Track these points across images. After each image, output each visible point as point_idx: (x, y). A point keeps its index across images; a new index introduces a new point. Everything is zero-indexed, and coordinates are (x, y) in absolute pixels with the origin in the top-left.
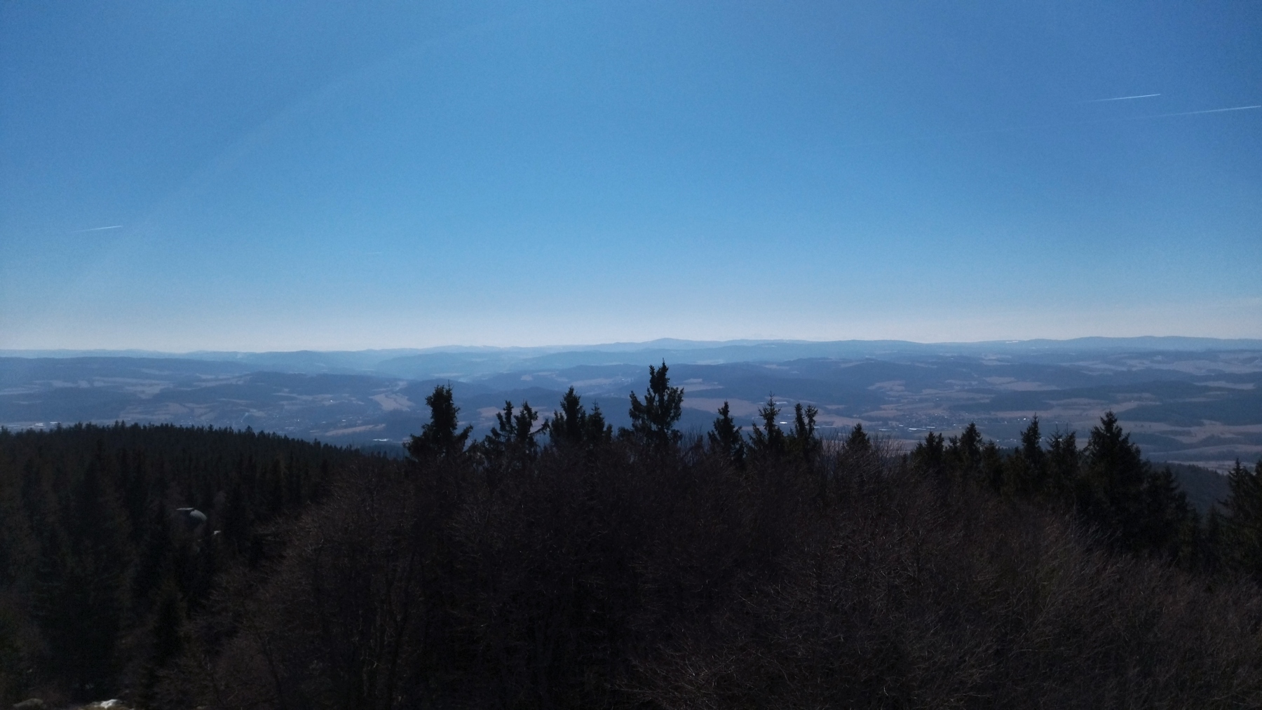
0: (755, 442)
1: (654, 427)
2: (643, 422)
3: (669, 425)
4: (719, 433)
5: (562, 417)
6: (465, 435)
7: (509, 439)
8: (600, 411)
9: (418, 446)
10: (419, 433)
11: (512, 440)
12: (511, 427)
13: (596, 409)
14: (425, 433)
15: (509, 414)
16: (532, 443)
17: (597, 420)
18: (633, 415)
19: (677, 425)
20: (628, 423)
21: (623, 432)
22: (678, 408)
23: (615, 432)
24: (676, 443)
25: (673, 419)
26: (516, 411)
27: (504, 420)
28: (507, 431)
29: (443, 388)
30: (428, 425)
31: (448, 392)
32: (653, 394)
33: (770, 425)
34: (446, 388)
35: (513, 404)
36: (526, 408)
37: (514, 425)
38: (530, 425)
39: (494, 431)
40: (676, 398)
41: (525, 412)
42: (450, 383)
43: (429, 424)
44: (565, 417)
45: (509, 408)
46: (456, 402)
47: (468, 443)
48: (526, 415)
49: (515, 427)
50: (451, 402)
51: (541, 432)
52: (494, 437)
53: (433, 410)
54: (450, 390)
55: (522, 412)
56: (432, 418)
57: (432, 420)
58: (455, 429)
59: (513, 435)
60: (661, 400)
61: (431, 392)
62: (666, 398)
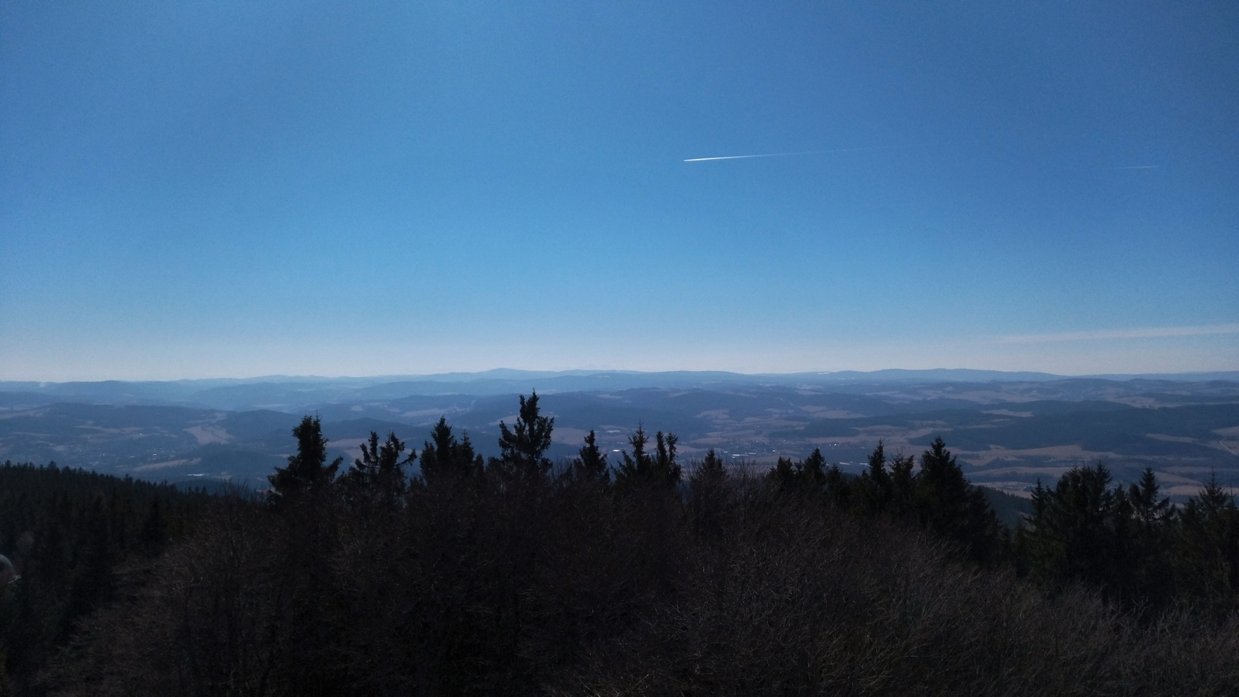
0: (624, 469)
1: (524, 456)
2: (512, 451)
3: (539, 453)
4: (585, 461)
5: (432, 448)
6: (334, 467)
7: (373, 470)
8: (469, 441)
9: (284, 479)
10: (285, 465)
11: (377, 471)
12: (377, 458)
13: (466, 439)
14: (291, 466)
15: (374, 444)
16: (399, 474)
17: (466, 450)
18: (502, 444)
19: (546, 454)
20: (498, 453)
21: (493, 461)
22: (548, 437)
23: (486, 462)
24: (546, 471)
25: (543, 447)
26: (381, 444)
27: (369, 451)
28: (372, 462)
29: (310, 419)
30: (294, 457)
31: (316, 423)
32: (523, 424)
33: (639, 451)
34: (314, 419)
35: (378, 434)
36: (393, 438)
37: (379, 456)
38: (397, 455)
39: (358, 462)
40: (546, 427)
41: (391, 443)
42: (318, 415)
43: (296, 456)
44: (436, 448)
45: (374, 440)
46: (324, 433)
47: (338, 474)
48: (393, 446)
49: (380, 459)
50: (319, 433)
51: (408, 463)
52: (358, 469)
53: (300, 442)
54: (318, 421)
55: (388, 444)
56: (298, 450)
57: (299, 452)
58: (324, 460)
59: (377, 466)
60: (531, 429)
61: (298, 423)
62: (536, 427)
